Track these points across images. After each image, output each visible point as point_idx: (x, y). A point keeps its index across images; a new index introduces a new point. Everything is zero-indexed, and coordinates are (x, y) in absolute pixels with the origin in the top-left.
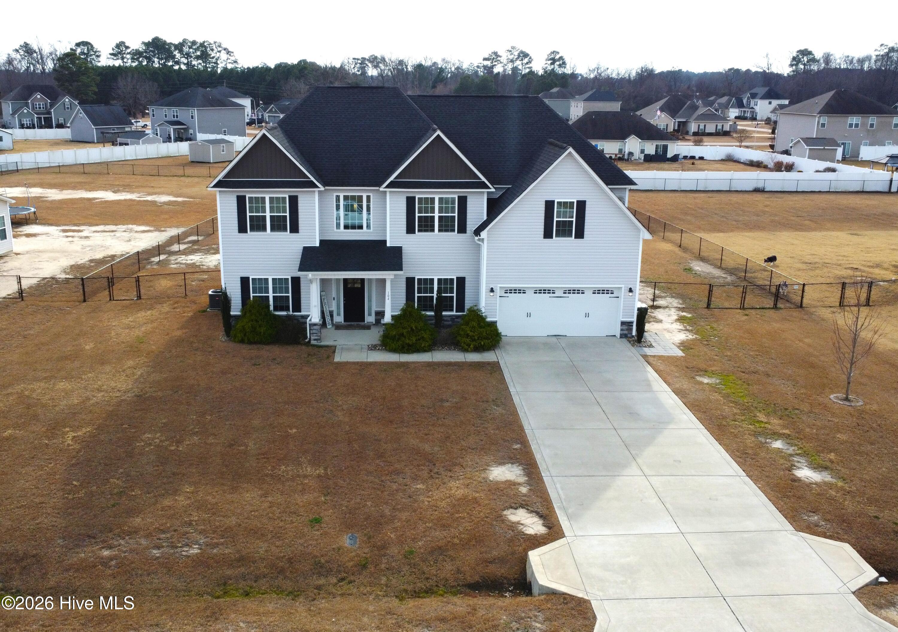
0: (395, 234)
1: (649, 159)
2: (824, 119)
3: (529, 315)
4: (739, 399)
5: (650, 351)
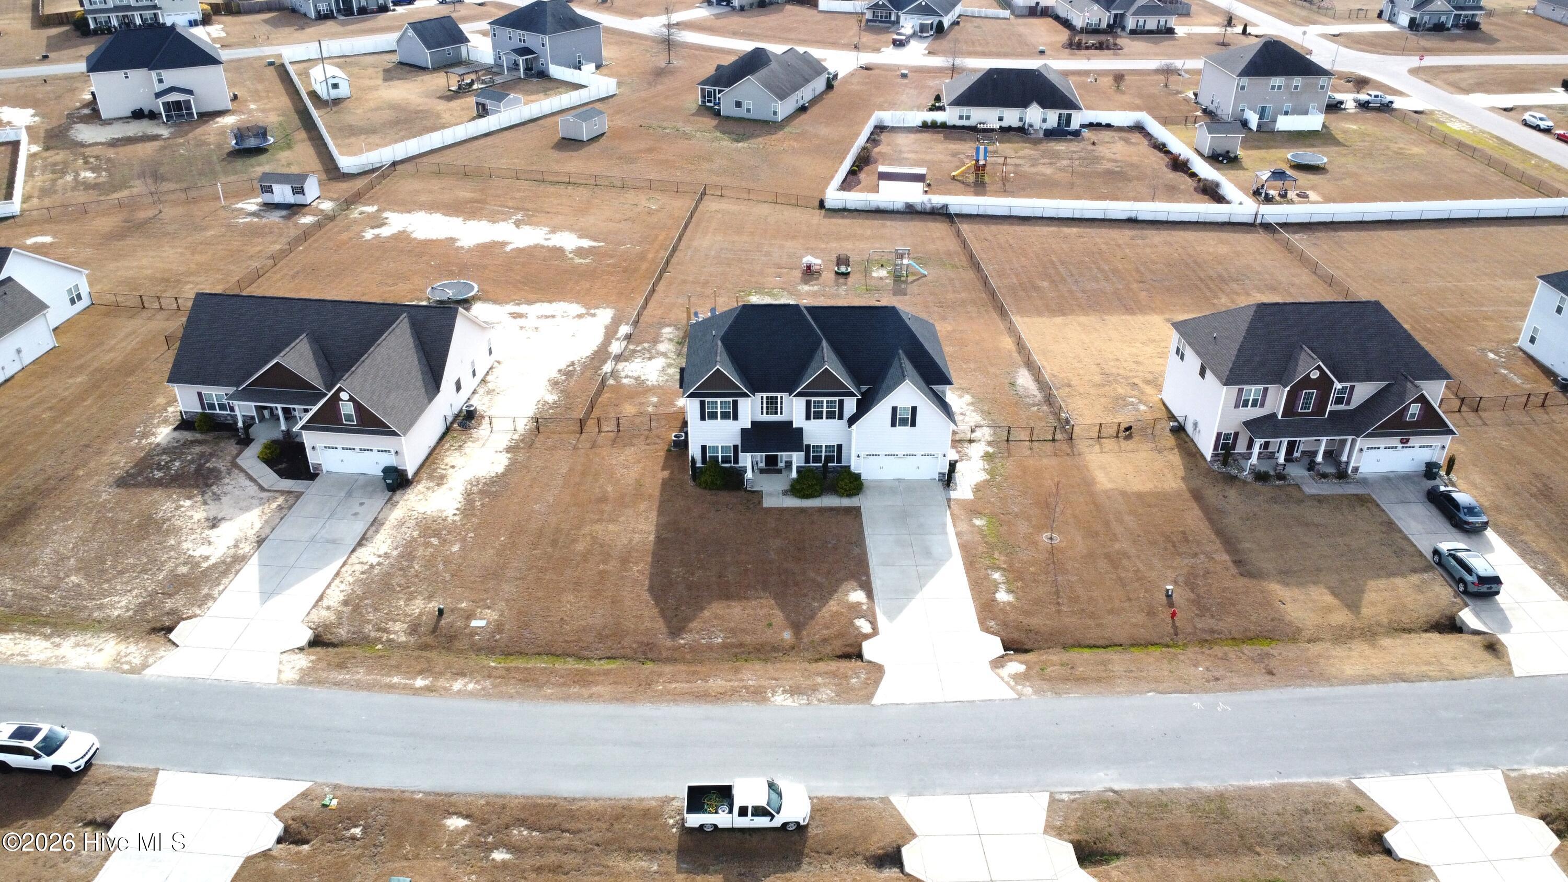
0: (799, 420)
1: (1050, 134)
2: (1245, 81)
3: (881, 468)
4: (990, 539)
5: (954, 495)
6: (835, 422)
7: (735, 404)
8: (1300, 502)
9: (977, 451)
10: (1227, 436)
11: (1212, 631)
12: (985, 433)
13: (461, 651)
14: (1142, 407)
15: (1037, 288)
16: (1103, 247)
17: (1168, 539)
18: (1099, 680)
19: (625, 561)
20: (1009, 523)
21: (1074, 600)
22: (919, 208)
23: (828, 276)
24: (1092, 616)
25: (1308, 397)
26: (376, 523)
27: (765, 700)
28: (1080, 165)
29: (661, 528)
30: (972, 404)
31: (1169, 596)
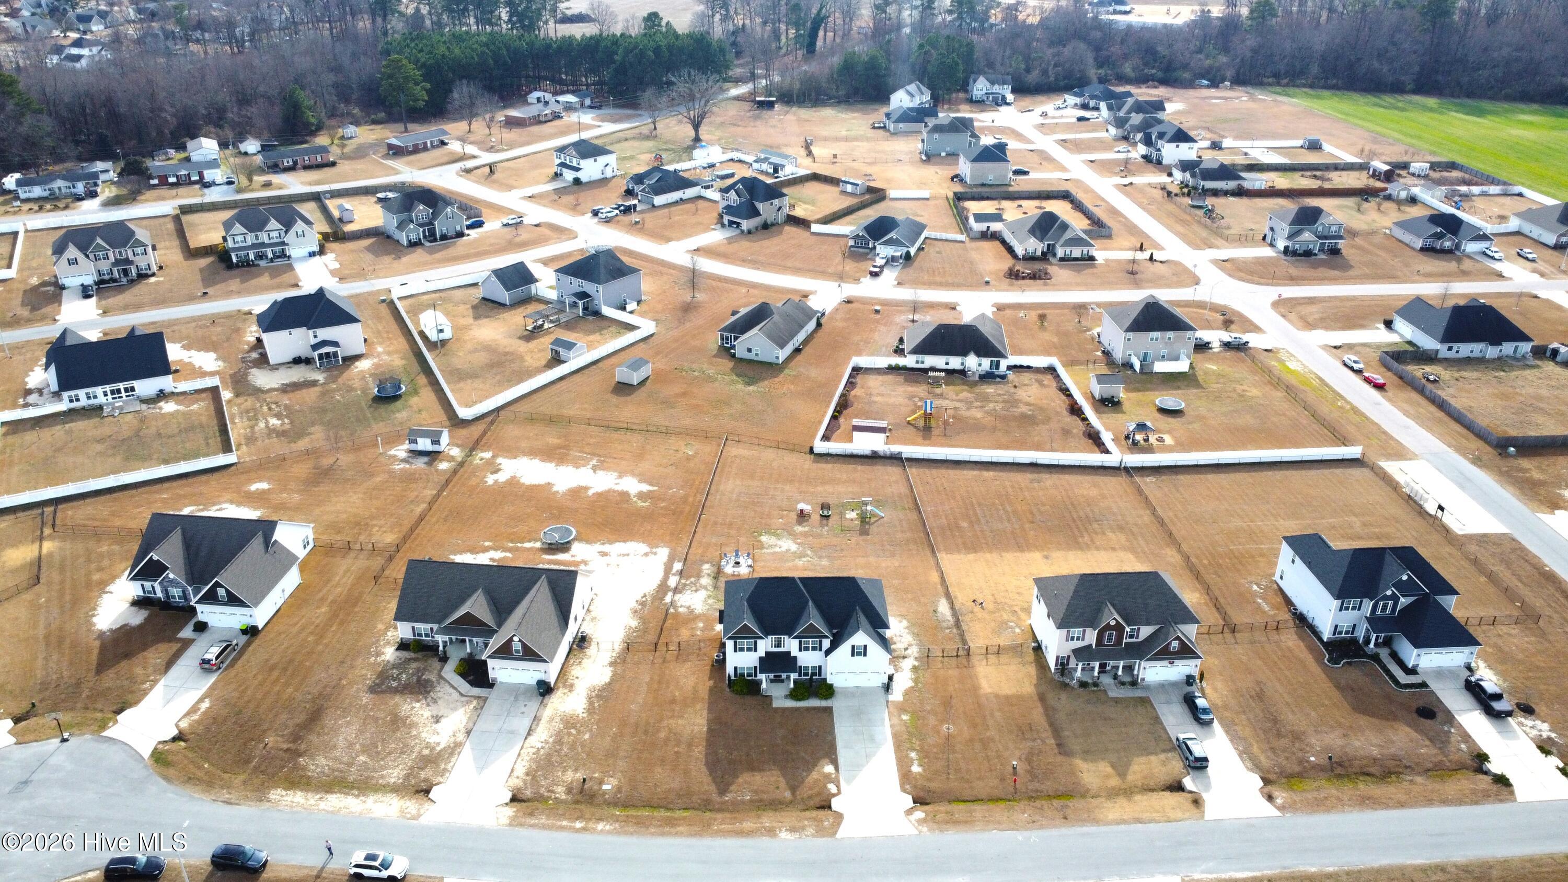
0: (795, 652)
1: (983, 378)
2: (1131, 335)
3: (846, 681)
4: (911, 729)
5: (891, 698)
6: (817, 652)
7: (756, 643)
8: (1103, 703)
9: (908, 664)
10: (1063, 658)
11: (1037, 791)
12: (914, 651)
13: (599, 805)
14: (1017, 630)
15: (958, 527)
16: (1010, 490)
17: (1020, 728)
18: (966, 822)
19: (690, 745)
20: (924, 718)
21: (958, 770)
22: (881, 454)
23: (815, 518)
24: (968, 781)
25: (1110, 636)
26: (536, 719)
27: (775, 835)
28: (1003, 409)
29: (710, 722)
30: (907, 628)
31: (1014, 768)
